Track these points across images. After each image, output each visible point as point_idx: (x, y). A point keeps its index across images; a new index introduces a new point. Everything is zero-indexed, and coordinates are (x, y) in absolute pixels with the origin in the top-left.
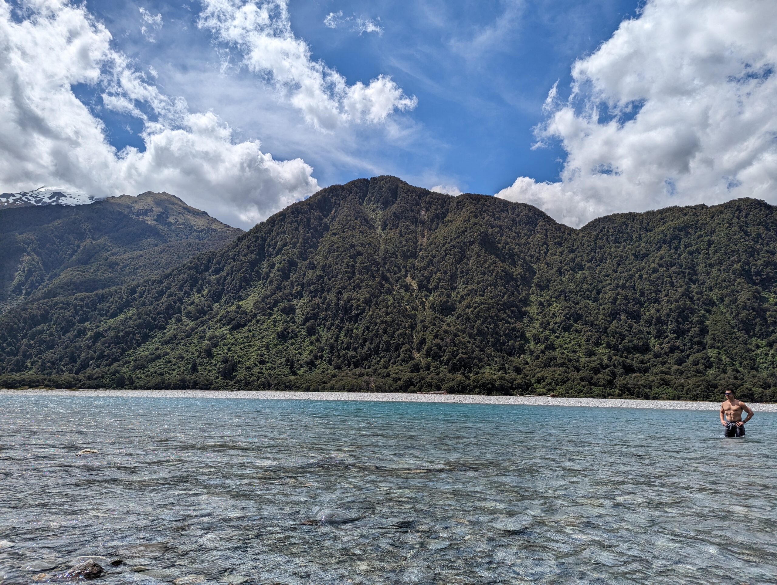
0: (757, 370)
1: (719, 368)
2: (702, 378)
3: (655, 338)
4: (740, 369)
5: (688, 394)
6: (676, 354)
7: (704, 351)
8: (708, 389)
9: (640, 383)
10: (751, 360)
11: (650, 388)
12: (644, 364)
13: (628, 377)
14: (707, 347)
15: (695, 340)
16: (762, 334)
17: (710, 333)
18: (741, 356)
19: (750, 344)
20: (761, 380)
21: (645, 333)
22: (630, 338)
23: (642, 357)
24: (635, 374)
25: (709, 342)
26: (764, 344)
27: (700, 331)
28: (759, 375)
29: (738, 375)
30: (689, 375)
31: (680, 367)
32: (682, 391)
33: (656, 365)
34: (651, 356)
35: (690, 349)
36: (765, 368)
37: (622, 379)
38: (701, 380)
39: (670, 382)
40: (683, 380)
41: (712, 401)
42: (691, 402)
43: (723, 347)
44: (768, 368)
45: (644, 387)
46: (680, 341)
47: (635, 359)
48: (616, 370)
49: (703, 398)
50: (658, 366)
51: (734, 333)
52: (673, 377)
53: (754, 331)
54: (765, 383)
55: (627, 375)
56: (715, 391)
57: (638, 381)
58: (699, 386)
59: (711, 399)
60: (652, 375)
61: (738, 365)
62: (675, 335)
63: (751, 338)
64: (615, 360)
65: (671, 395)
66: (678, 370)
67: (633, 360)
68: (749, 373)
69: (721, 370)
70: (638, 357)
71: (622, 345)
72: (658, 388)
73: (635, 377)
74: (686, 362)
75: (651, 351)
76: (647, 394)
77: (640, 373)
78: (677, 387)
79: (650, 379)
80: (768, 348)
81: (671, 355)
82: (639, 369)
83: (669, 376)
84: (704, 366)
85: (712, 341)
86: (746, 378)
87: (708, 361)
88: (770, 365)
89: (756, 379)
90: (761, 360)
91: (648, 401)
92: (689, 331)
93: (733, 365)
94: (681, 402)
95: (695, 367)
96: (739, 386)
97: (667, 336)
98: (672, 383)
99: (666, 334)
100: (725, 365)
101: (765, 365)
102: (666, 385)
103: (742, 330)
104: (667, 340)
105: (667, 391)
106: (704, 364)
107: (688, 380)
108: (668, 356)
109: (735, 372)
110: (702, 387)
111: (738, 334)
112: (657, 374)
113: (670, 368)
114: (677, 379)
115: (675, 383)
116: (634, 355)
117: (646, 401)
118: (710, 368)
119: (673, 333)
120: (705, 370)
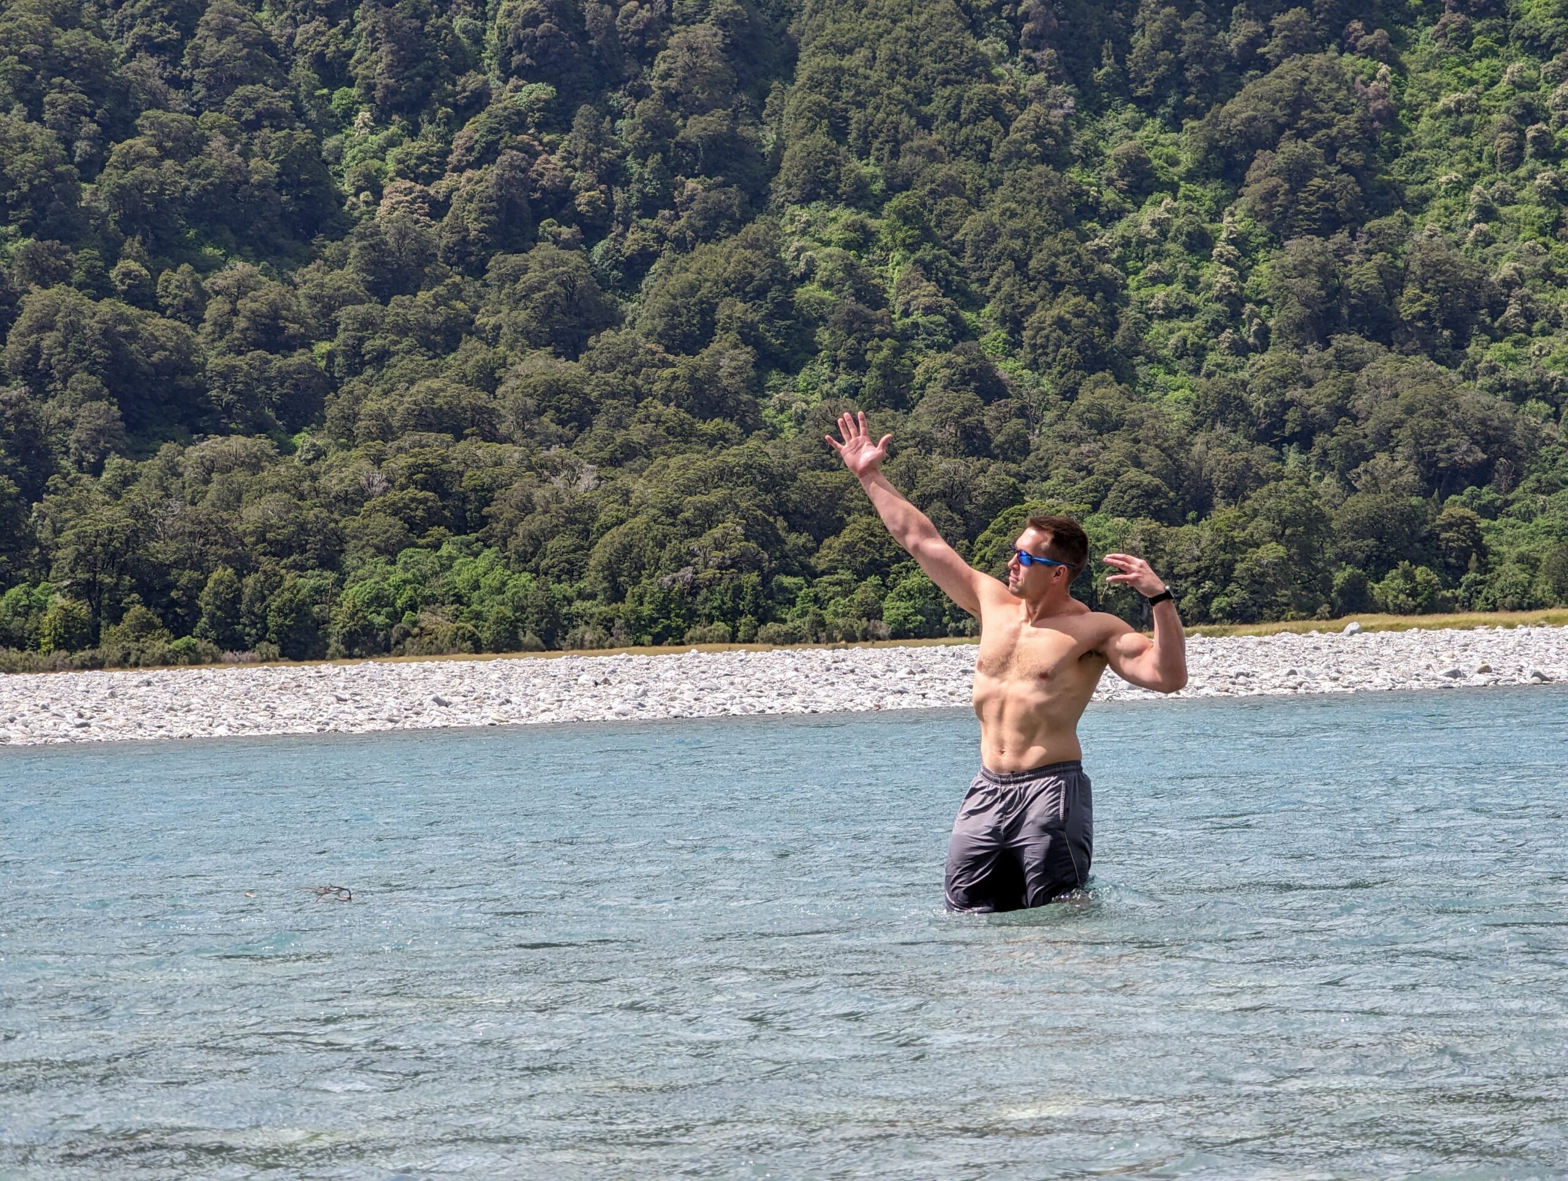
0: (1124, 375)
1: (858, 364)
2: (732, 456)
3: (381, 120)
4: (1005, 369)
5: (617, 594)
6: (544, 251)
7: (756, 228)
8: (769, 540)
9: (251, 515)
10: (1088, 289)
11: (330, 560)
12: (288, 346)
13: (151, 467)
14: (779, 189)
15: (694, 129)
16: (1175, 78)
17: (804, 70)
18: (1021, 265)
19: (1090, 157)
20: (1151, 454)
21: (301, 71)
22: (175, 118)
23: (271, 290)
24: (212, 446)
25: (795, 149)
26: (1186, 159)
27: (732, 50)
28: (1134, 409)
29: (989, 416)
30: (637, 433)
31: (567, 369)
32: (572, 571)
33: (382, 357)
34: (348, 277)
35: (649, 207)
36: (1181, 352)
37: (94, 488)
38: (724, 474)
39: (486, 494)
40: (587, 480)
41: (791, 639)
42: (640, 658)
43: (893, 188)
44: (1200, 352)
45: (281, 550)
46: (573, 141)
47: (215, 308)
48: (52, 410)
49: (731, 615)
50: (401, 365)
51: (978, 68)
52: (513, 454)
53: (1123, 48)
54: (1175, 474)
55: (139, 453)
56: (820, 561)
57: (234, 500)
58: (708, 517)
59: (793, 620)
60: (348, 438)
61: (994, 337)
62: (542, 91)
63: (1099, 111)
64: (44, 326)
65: (494, 609)
66: (554, 389)
67: (192, 312)
68: (1070, 394)
69: (870, 380)
70: (242, 288)
71: (110, 178)
72: (389, 551)
73: (209, 469)
74: (614, 320)
75: (341, 229)
76: (299, 609)
77: (256, 427)
78: (537, 541)
79: (333, 483)
80: (1208, 192)
81: (501, 262)
82: (247, 397)
83: (484, 451)
84: (745, 355)
85: (820, 138)
86: (1043, 440)
87: (784, 308)
88: (1215, 327)
89: (1118, 446)
90: (1160, 294)
91: (308, 670)
92: (646, 55)
93: (962, 332)
94: (560, 663)
95: (683, 364)
96: (994, 507)
97: (479, 100)
98: (502, 508)
99: (471, 81)
100: (905, 338)
101: (1185, 329)
102: (460, 527)
103: (1037, 41)
104: (472, 131)
105: (462, 574)
106: (748, 336)
107: (624, 478)
108: (478, 271)
109: (968, 396)
110: (731, 526)
111: (1010, 72)
112: (386, 433)
113: (489, 380)
114: (543, 470)
115: (527, 507)
116: (205, 267)
117: (286, 672)
118: (791, 369)
119: (530, 74)
120: (758, 388)
